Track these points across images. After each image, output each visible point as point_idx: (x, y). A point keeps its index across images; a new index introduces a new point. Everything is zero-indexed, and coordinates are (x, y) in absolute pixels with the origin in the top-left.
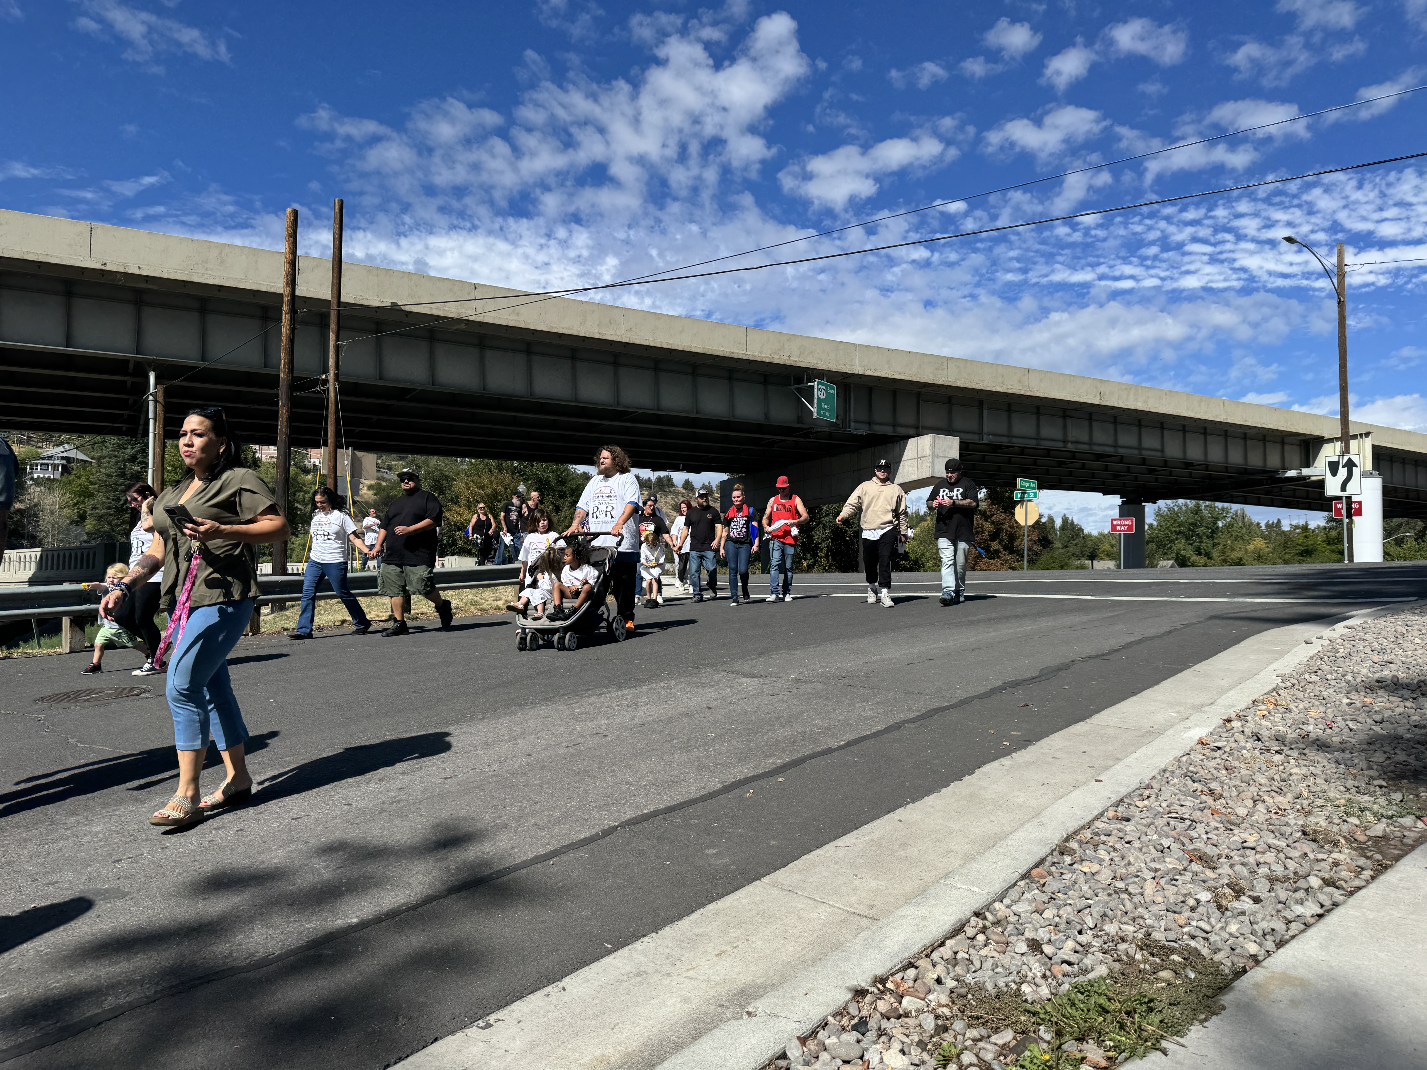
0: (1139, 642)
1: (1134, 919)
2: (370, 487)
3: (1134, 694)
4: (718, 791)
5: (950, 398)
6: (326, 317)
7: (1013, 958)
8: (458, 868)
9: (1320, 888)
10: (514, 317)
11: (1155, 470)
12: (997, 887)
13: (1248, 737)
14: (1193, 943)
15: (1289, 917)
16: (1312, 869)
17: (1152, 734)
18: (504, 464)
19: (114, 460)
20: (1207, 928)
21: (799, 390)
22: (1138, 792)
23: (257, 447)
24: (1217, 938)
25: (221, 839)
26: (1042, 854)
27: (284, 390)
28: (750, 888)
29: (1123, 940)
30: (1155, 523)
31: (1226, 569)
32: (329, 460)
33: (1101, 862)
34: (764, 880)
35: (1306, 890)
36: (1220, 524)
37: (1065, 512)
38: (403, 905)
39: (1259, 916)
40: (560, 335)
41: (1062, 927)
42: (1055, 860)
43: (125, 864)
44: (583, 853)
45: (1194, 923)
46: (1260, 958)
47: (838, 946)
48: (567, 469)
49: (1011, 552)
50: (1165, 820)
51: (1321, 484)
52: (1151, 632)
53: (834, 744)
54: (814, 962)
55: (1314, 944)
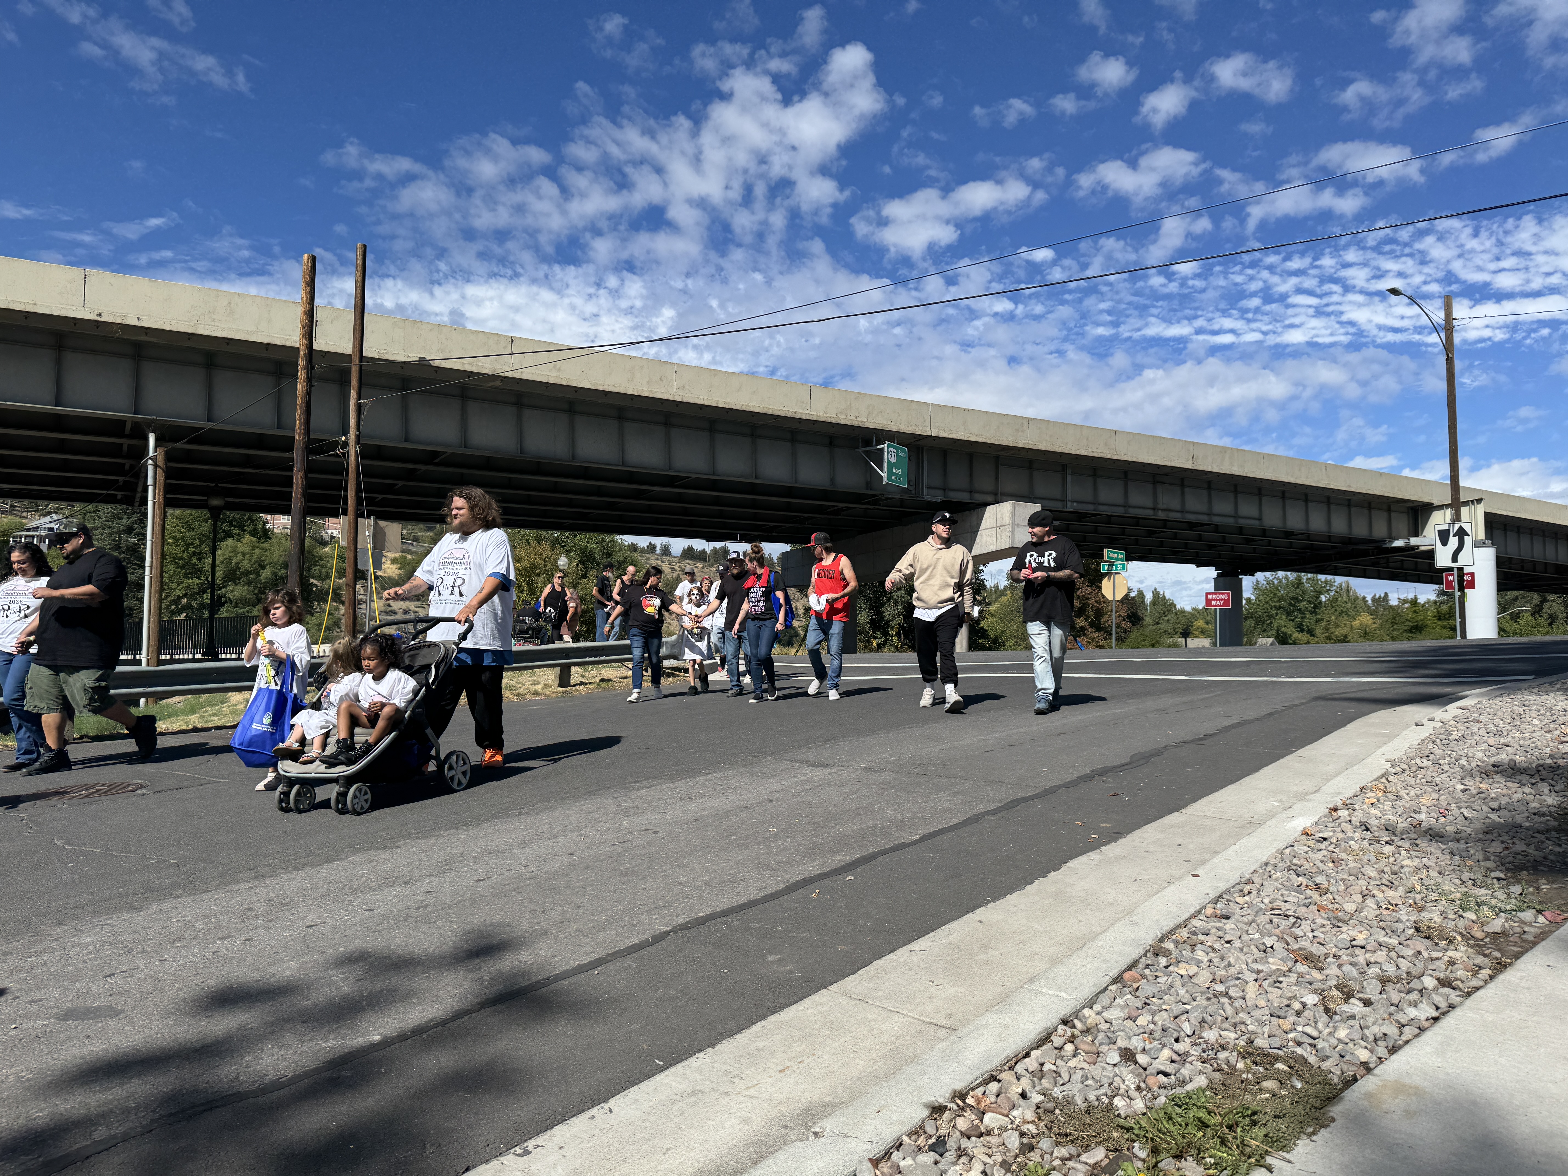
0: (1239, 725)
1: (1235, 1025)
2: (394, 561)
3: (1233, 781)
4: (780, 891)
5: (1031, 462)
6: (347, 372)
7: (1104, 1069)
8: (492, 979)
9: (1435, 989)
10: (554, 373)
11: (1253, 540)
12: (1087, 992)
13: (1356, 827)
14: (1299, 1050)
15: (1402, 1021)
16: (1426, 969)
17: (1252, 825)
18: (543, 533)
19: (107, 531)
20: (1315, 1033)
21: (868, 453)
22: (1239, 887)
23: (269, 517)
24: (1326, 1045)
25: (227, 949)
26: (1134, 956)
27: (300, 453)
28: (816, 997)
29: (1223, 1047)
30: (1253, 597)
31: (1329, 646)
32: (349, 531)
33: (1198, 963)
34: (831, 988)
35: (1421, 991)
36: (1323, 598)
37: (1157, 586)
38: (432, 1020)
39: (1370, 1020)
40: (606, 393)
41: (1157, 1034)
42: (1149, 962)
43: (118, 979)
44: (631, 962)
45: (1300, 1028)
46: (1372, 1065)
47: (913, 1060)
48: (613, 541)
49: (1099, 629)
50: (1268, 917)
51: (1430, 555)
52: (1251, 714)
53: (907, 838)
54: (886, 1077)
55: (1429, 1049)
